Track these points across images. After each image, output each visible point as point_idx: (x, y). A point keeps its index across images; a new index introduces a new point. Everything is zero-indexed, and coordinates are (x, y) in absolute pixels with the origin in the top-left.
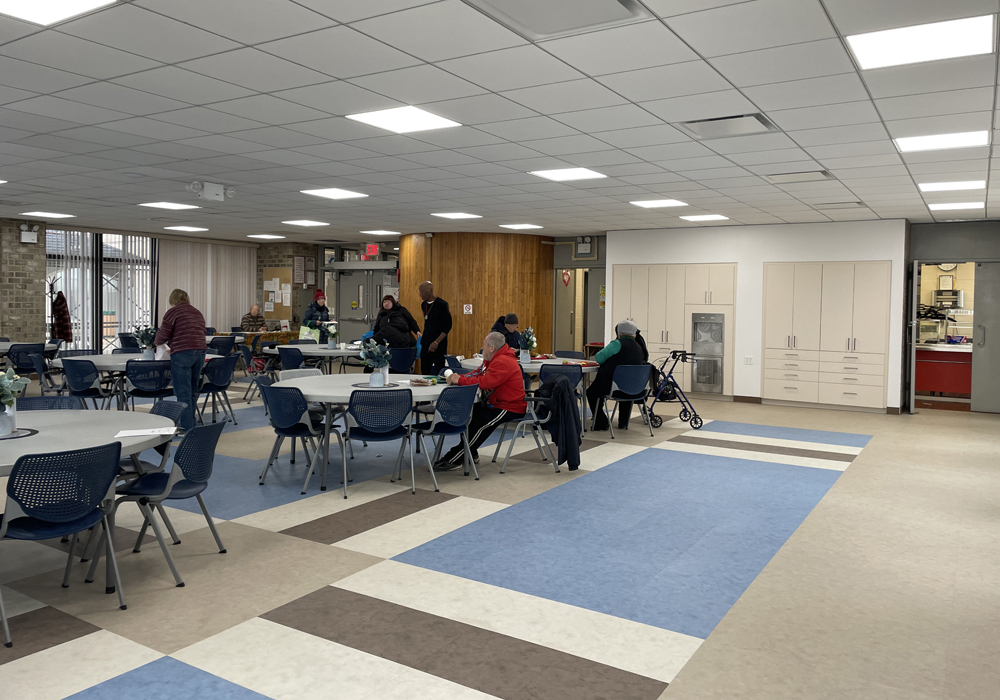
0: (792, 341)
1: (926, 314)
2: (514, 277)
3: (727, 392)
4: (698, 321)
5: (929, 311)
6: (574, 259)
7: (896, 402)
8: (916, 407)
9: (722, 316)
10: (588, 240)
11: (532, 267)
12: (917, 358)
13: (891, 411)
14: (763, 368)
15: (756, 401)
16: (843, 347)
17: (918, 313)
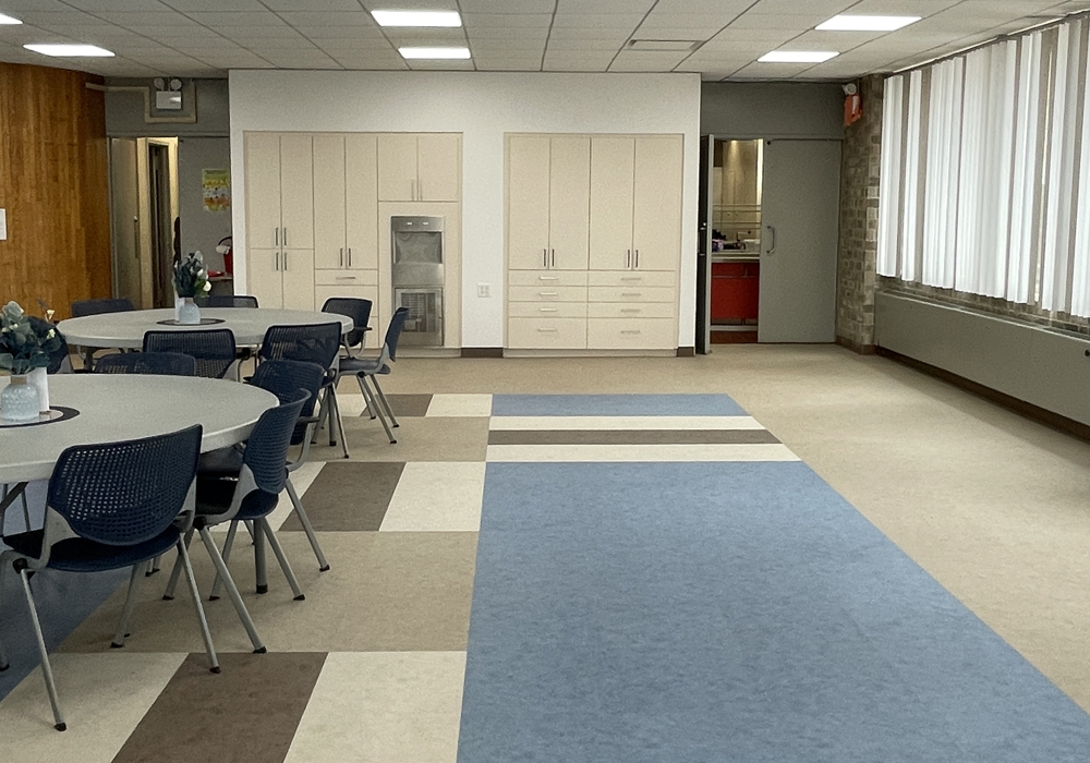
0: (549, 257)
3: (450, 343)
4: (402, 228)
6: (148, 119)
7: (689, 340)
8: (711, 343)
9: (440, 220)
10: (176, 84)
11: (70, 133)
12: (712, 275)
13: (682, 352)
14: (507, 302)
15: (495, 353)
16: (621, 263)
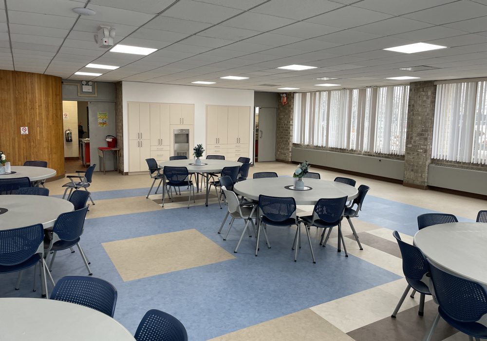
0: (218, 140)
2: (53, 106)
6: (79, 95)
9: (188, 130)
10: (90, 83)
14: (206, 154)
16: (235, 142)
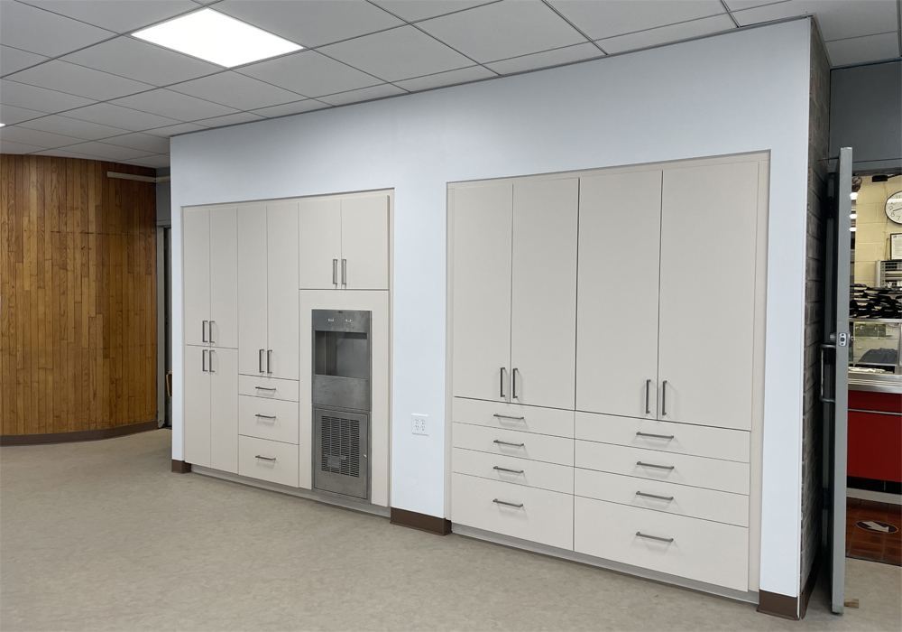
0: (509, 383)
1: (870, 306)
2: (41, 240)
3: (378, 498)
5: (877, 300)
9: (367, 316)
11: (85, 221)
14: (450, 447)
17: (853, 304)
